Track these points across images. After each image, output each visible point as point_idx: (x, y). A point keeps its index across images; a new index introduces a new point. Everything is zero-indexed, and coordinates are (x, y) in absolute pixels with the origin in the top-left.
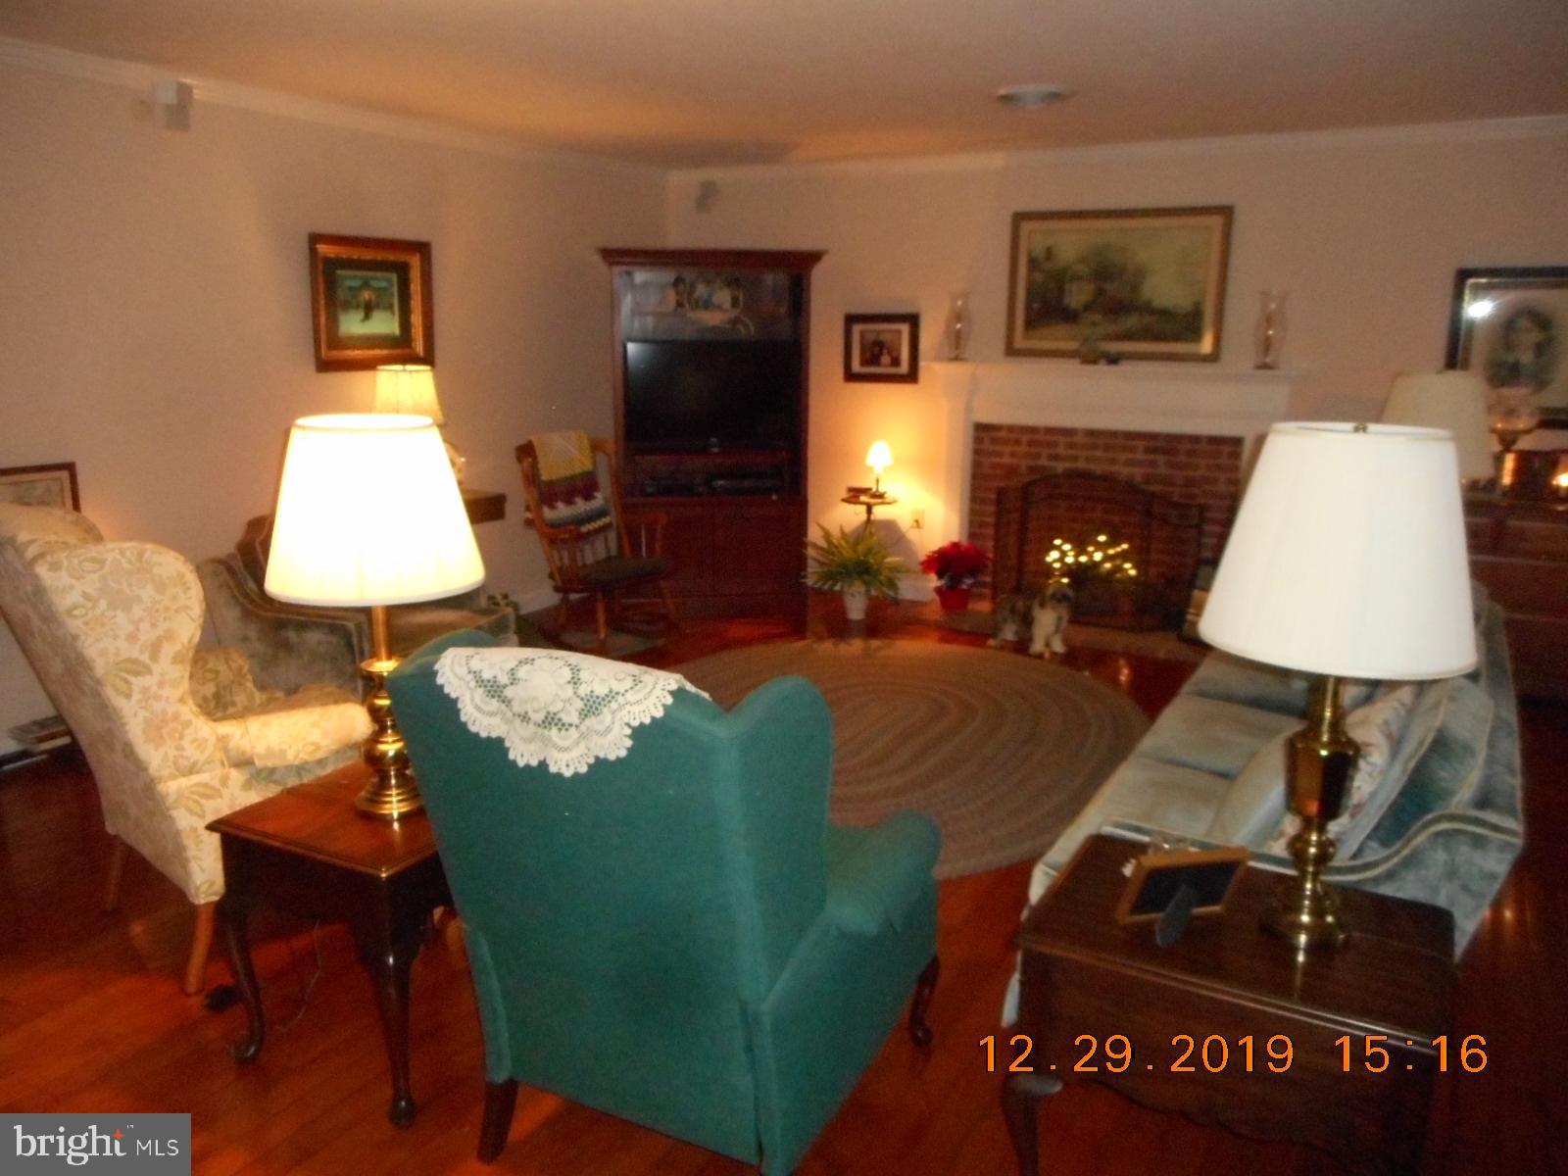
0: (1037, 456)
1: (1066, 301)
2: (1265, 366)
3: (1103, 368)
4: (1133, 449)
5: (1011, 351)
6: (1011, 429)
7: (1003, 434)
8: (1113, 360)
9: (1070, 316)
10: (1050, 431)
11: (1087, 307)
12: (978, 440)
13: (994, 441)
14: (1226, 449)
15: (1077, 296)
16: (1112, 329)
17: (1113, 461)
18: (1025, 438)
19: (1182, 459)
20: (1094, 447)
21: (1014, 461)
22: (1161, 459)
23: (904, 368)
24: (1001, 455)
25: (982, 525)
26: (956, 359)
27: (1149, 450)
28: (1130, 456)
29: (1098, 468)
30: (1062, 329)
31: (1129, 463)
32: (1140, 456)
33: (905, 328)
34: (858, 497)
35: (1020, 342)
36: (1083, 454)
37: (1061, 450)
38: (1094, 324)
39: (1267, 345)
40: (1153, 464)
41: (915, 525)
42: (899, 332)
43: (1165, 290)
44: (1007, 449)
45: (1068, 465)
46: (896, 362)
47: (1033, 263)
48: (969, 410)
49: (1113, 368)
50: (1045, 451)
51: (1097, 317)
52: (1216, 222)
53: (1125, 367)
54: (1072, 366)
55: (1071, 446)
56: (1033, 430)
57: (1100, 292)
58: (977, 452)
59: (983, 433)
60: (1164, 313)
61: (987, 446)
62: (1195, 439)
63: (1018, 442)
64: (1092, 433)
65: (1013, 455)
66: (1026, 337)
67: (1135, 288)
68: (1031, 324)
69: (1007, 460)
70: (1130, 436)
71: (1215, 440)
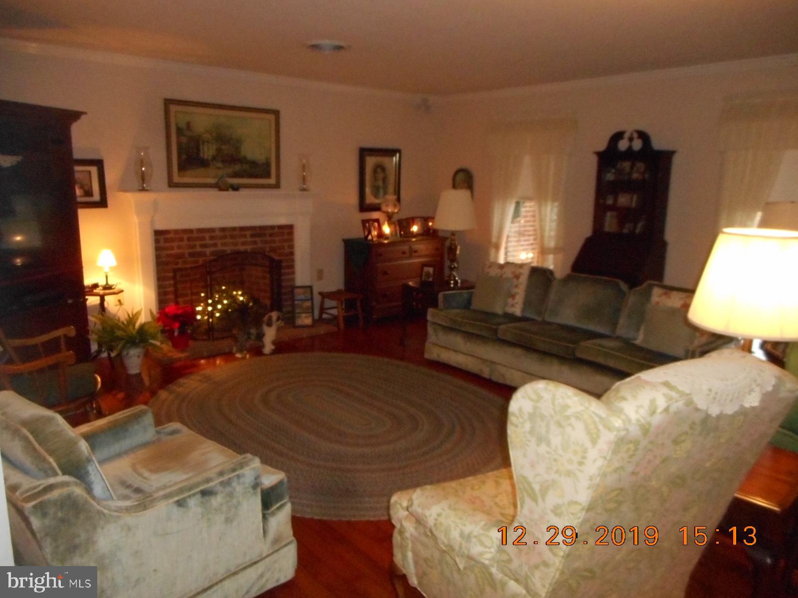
0: (194, 246)
1: (201, 155)
2: (304, 190)
3: (231, 193)
4: (245, 236)
5: (172, 185)
6: (176, 232)
7: (172, 235)
8: (236, 188)
9: (204, 164)
10: (200, 231)
11: (214, 158)
12: (157, 241)
13: (166, 240)
14: (286, 231)
15: (208, 151)
16: (230, 171)
17: (235, 244)
18: (185, 237)
19: (268, 238)
20: (225, 237)
21: (180, 251)
22: (258, 239)
23: (97, 197)
24: (172, 248)
25: (165, 294)
26: (143, 190)
27: (252, 236)
28: (244, 240)
29: (229, 249)
30: (201, 171)
31: (244, 243)
32: (249, 239)
33: (94, 170)
34: (92, 291)
35: (176, 179)
36: (219, 242)
37: (208, 242)
38: (219, 168)
39: (304, 180)
40: (255, 243)
41: (118, 303)
42: (90, 172)
43: (252, 151)
44: (175, 244)
45: (213, 249)
46: (89, 193)
47: (179, 131)
48: (152, 222)
49: (236, 193)
50: (198, 243)
51: (220, 165)
52: (272, 117)
53: (243, 192)
54: (214, 192)
55: (212, 238)
56: (190, 231)
57: (219, 150)
58: (158, 249)
59: (160, 236)
60: (253, 164)
61: (162, 244)
62: (272, 227)
63: (182, 240)
64: (223, 230)
65: (179, 247)
66: (179, 176)
67: (238, 149)
68: (182, 168)
69: (176, 251)
70: (242, 229)
71: (280, 227)
